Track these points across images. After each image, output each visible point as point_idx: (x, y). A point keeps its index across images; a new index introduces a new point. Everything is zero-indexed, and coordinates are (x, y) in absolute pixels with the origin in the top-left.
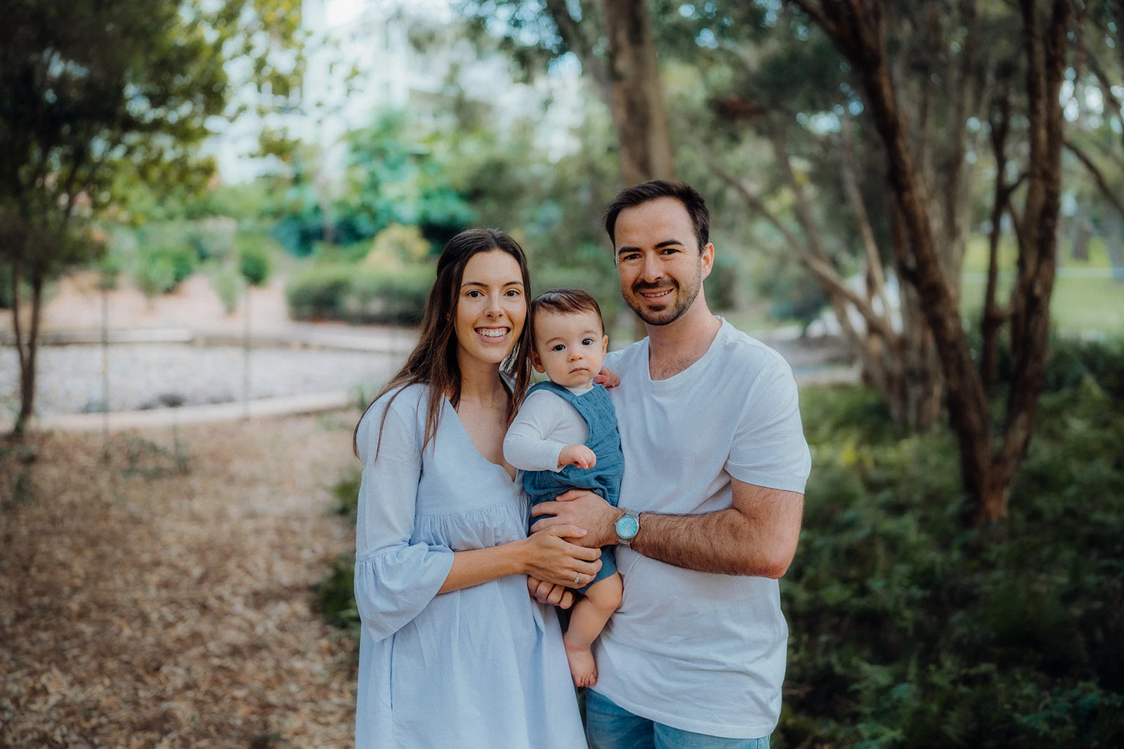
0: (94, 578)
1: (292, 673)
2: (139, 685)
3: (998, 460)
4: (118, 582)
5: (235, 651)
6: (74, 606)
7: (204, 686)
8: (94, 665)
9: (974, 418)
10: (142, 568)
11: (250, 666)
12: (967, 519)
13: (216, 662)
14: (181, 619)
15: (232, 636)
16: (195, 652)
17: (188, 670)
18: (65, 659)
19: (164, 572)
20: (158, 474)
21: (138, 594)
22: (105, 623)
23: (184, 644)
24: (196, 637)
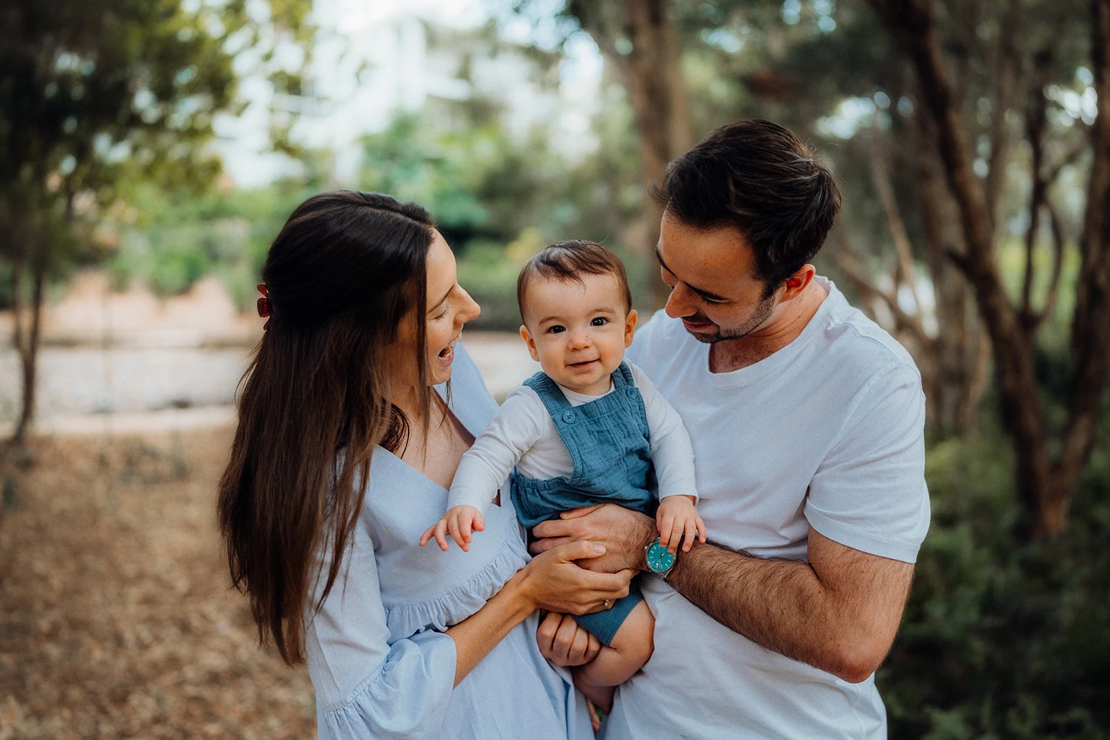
0: (71, 593)
1: (275, 705)
2: (102, 717)
3: (1057, 467)
4: (97, 598)
5: (214, 678)
6: (44, 625)
7: (175, 720)
8: (54, 694)
9: (1031, 422)
10: (124, 581)
11: (228, 696)
12: (1024, 532)
13: (190, 690)
14: (158, 639)
15: (213, 660)
16: (169, 679)
17: (159, 701)
18: (24, 686)
19: (148, 587)
20: (155, 480)
21: (116, 611)
22: (74, 646)
23: (157, 669)
24: (173, 662)
